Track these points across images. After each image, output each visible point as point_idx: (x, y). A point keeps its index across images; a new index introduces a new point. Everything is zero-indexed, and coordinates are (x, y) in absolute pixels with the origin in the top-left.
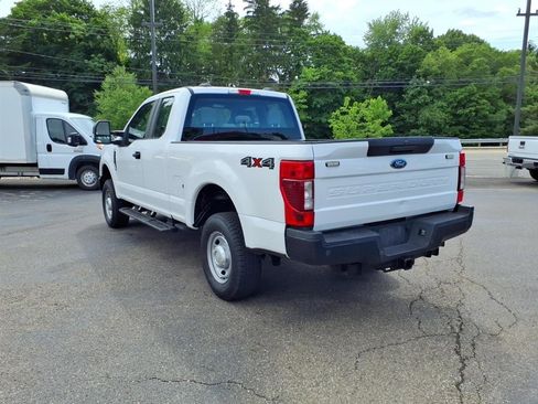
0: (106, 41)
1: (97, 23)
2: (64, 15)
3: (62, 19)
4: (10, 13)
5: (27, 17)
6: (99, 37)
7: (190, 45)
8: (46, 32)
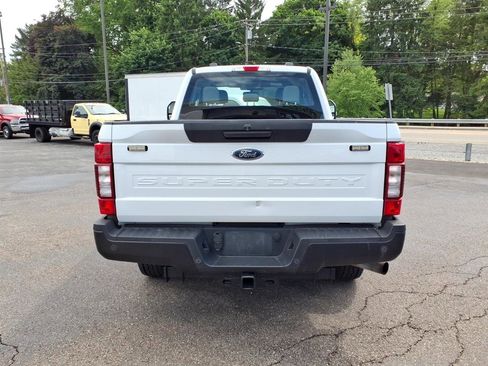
0: (343, 28)
1: (337, 13)
2: (311, 11)
3: (309, 14)
4: (272, 15)
5: (283, 17)
6: (337, 25)
7: (424, 22)
8: (296, 27)
